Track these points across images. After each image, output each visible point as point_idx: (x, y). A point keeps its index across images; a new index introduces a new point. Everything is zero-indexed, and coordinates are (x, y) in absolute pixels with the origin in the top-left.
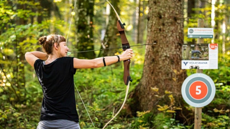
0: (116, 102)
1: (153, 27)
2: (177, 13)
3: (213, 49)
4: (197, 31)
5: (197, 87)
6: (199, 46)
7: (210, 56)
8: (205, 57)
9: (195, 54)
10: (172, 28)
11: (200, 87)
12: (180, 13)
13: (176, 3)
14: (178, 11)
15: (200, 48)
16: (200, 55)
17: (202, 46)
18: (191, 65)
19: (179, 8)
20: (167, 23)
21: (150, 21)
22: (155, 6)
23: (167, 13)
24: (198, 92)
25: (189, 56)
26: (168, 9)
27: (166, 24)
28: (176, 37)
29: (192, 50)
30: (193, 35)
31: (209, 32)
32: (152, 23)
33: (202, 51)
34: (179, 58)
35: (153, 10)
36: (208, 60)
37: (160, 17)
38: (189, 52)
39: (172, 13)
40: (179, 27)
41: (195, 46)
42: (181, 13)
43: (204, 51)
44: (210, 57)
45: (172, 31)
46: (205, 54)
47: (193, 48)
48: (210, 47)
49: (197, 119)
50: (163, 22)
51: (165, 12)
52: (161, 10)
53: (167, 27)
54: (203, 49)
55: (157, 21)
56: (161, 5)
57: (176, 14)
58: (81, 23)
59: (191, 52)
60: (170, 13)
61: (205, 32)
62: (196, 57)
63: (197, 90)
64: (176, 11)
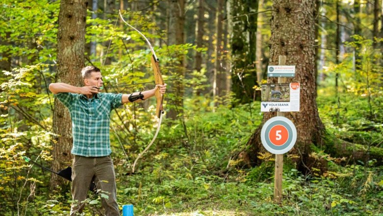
0: (235, 150)
1: (274, 56)
2: (304, 39)
3: (295, 89)
4: (277, 69)
5: (278, 132)
6: (280, 85)
7: (291, 97)
8: (286, 98)
9: (275, 95)
10: (298, 57)
11: (280, 131)
12: (307, 38)
13: (302, 27)
14: (304, 36)
15: (281, 88)
16: (280, 97)
17: (282, 85)
18: (271, 107)
19: (306, 33)
20: (291, 51)
21: (272, 50)
22: (277, 30)
23: (291, 39)
24: (278, 137)
25: (268, 98)
26: (292, 34)
27: (290, 53)
28: (303, 69)
29: (272, 91)
30: (273, 74)
31: (290, 69)
32: (274, 51)
33: (282, 92)
34: (305, 95)
35: (275, 35)
36: (289, 101)
37: (283, 45)
38: (269, 93)
39: (297, 38)
40: (306, 56)
41: (275, 86)
42: (309, 39)
43: (285, 91)
44: (291, 99)
45: (297, 62)
46: (286, 95)
47: (273, 88)
48: (292, 87)
49: (278, 167)
50: (287, 50)
51: (288, 38)
52: (284, 35)
53: (291, 56)
54: (284, 90)
55: (279, 49)
56: (283, 29)
57: (303, 41)
58: (236, 41)
59: (271, 93)
60: (295, 39)
61: (286, 71)
62: (276, 99)
63: (277, 135)
64: (303, 37)
